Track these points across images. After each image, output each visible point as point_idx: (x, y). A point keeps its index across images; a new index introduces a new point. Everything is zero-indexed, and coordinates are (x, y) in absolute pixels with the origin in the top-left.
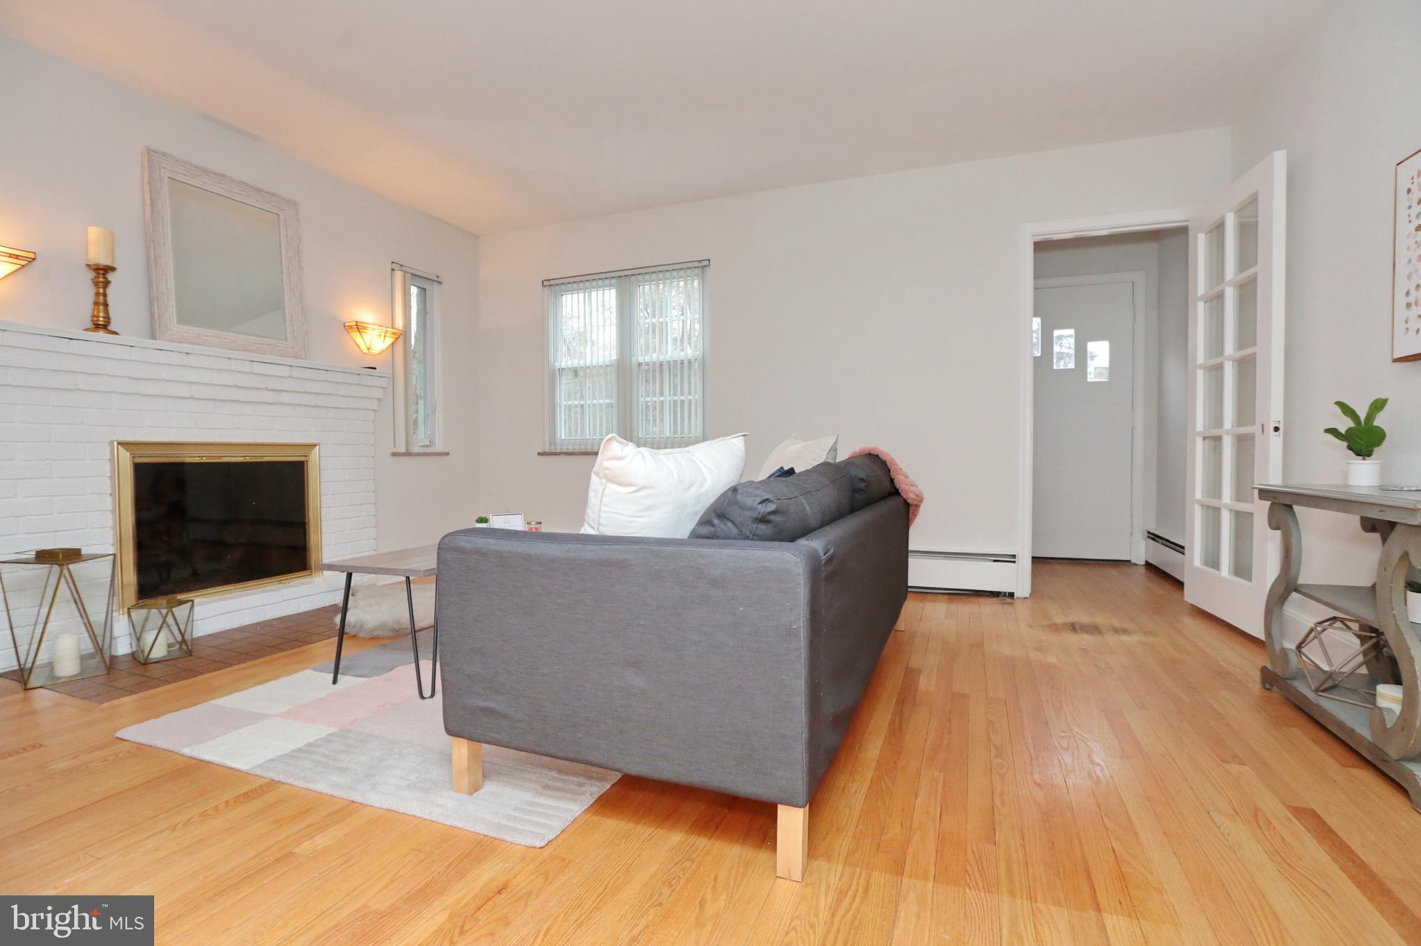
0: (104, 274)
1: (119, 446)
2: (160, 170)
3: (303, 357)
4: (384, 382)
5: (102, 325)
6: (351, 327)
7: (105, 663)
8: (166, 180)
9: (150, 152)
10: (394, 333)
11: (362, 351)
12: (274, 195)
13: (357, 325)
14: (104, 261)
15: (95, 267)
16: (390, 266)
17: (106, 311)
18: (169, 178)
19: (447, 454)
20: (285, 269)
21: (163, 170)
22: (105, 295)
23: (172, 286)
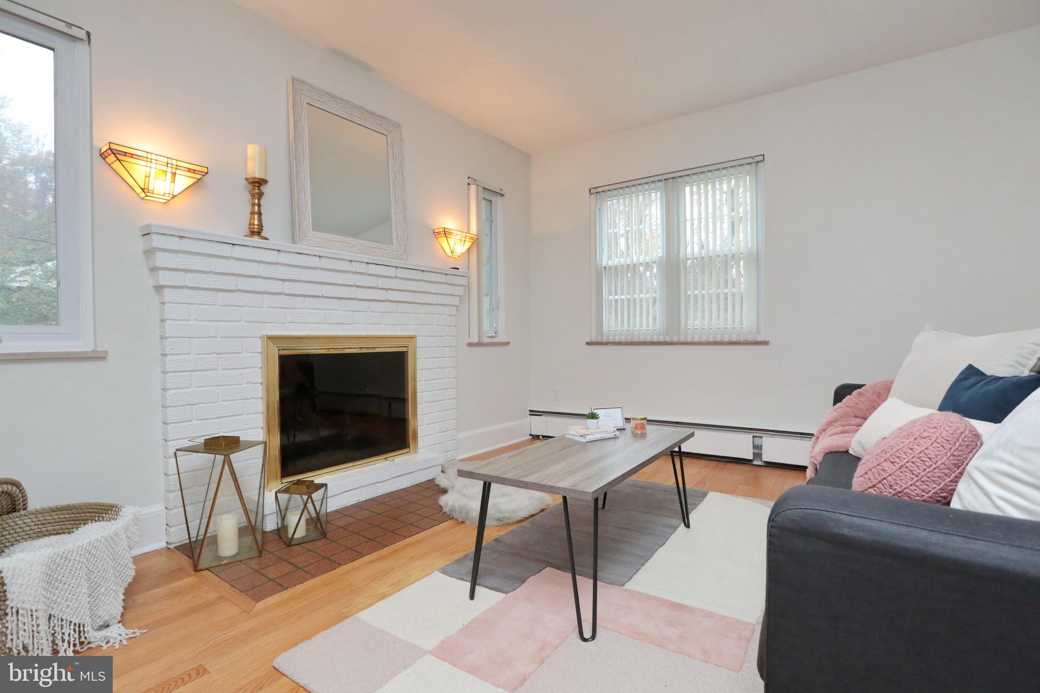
0: (259, 187)
1: (269, 341)
2: (301, 97)
3: (405, 258)
4: (464, 281)
5: (256, 232)
6: (439, 233)
7: (258, 547)
8: (305, 103)
9: (294, 79)
10: (471, 238)
11: (446, 254)
12: (384, 118)
13: (444, 231)
14: (258, 175)
15: (252, 180)
16: (467, 181)
17: (260, 220)
18: (307, 103)
19: (508, 343)
20: (391, 183)
21: (303, 96)
22: (259, 205)
23: (309, 197)
